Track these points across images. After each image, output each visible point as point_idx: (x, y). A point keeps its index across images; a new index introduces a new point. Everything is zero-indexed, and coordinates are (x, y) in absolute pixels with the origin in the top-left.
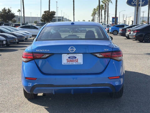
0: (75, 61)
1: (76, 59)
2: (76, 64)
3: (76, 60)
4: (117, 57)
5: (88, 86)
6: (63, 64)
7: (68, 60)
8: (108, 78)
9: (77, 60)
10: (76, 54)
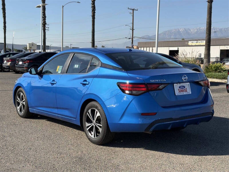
0: (185, 91)
6: (176, 95)
10: (184, 83)
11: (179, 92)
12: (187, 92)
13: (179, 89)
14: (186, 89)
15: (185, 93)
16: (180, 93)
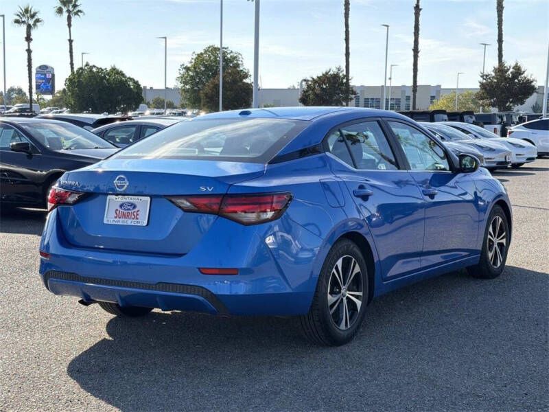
0: (133, 217)
1: (136, 210)
2: (132, 224)
3: (135, 214)
4: (236, 212)
5: (149, 286)
6: (105, 222)
7: (118, 212)
8: (199, 269)
9: (137, 215)
10: (137, 197)
11: (116, 217)
12: (137, 219)
13: (117, 210)
14: (138, 211)
15: (129, 222)
16: (118, 219)
